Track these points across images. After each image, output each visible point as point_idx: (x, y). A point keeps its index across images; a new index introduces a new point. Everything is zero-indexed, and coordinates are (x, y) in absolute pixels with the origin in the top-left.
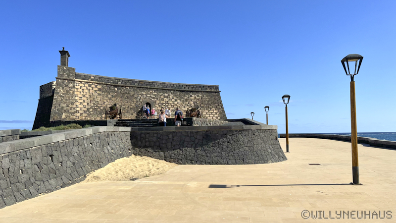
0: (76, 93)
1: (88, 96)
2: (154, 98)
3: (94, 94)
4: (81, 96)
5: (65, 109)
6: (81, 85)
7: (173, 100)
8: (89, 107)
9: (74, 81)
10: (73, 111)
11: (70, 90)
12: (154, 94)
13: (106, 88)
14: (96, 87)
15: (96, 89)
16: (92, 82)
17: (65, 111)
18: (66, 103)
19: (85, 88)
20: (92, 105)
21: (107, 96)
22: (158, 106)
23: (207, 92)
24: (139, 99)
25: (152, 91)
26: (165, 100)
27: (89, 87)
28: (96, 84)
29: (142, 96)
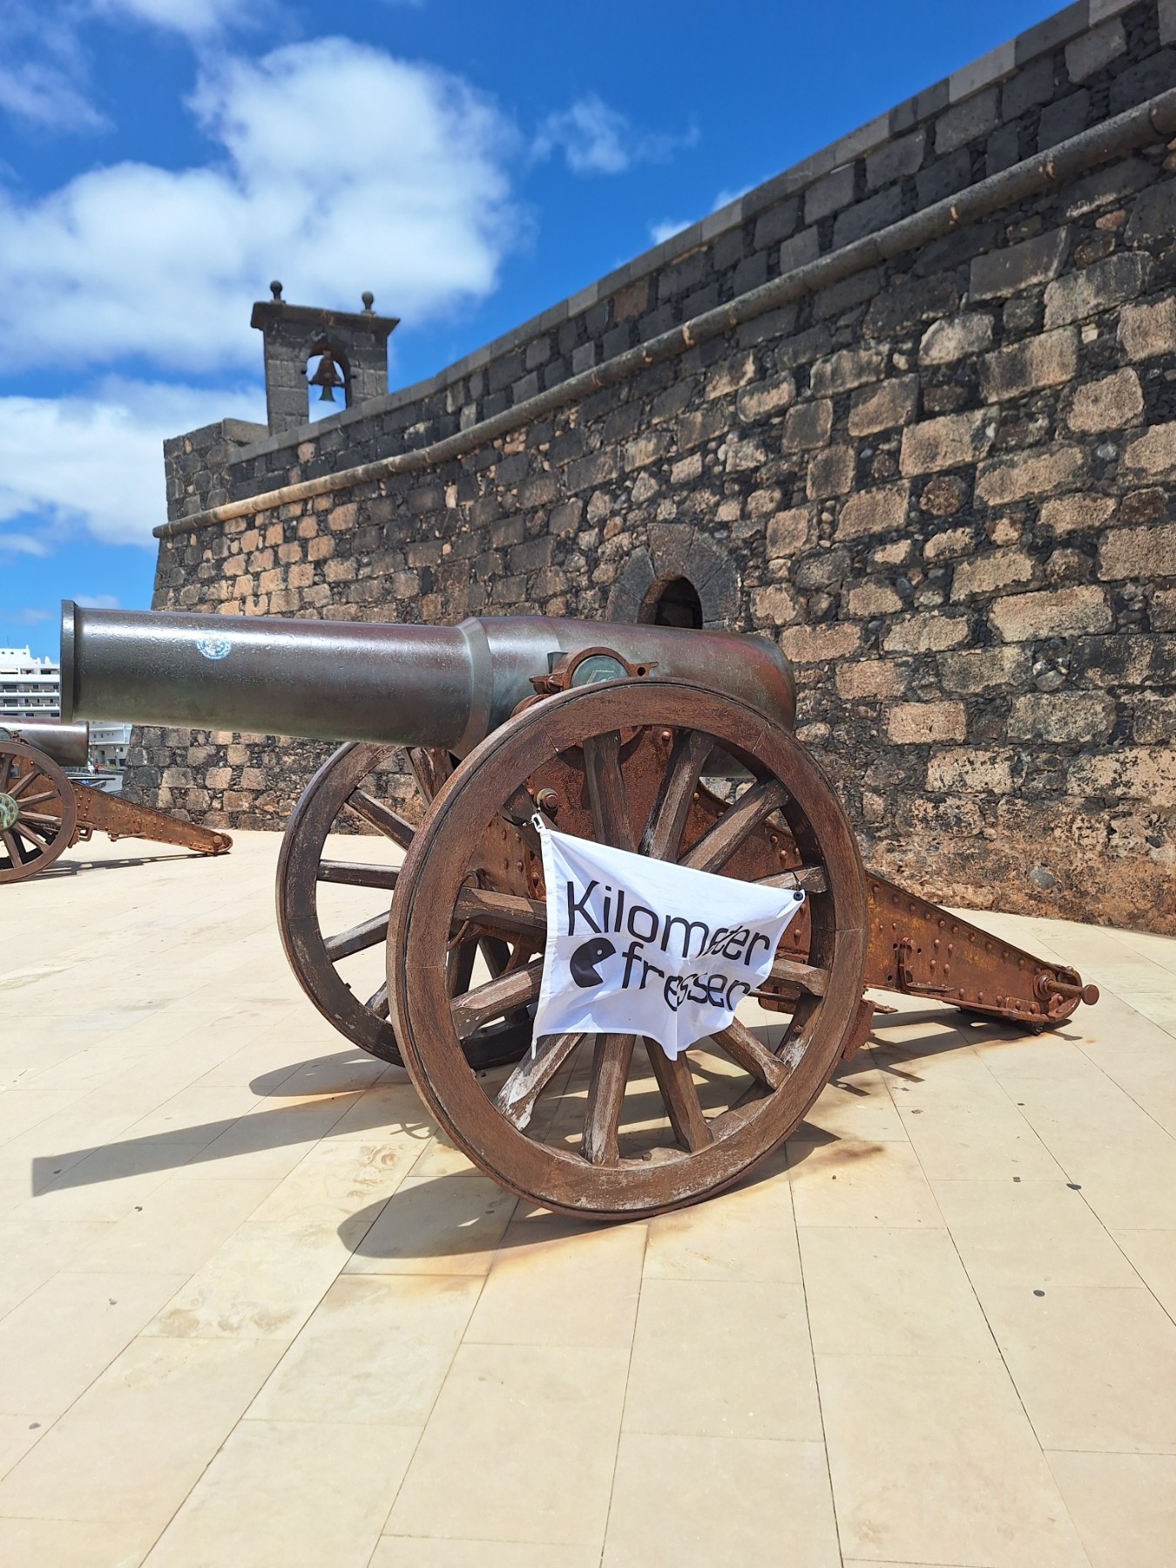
7: (1103, 406)
9: (220, 523)
13: (386, 509)
14: (323, 522)
15: (322, 548)
19: (268, 559)
25: (736, 372)
26: (910, 466)
27: (287, 540)
28: (324, 504)
29: (615, 498)
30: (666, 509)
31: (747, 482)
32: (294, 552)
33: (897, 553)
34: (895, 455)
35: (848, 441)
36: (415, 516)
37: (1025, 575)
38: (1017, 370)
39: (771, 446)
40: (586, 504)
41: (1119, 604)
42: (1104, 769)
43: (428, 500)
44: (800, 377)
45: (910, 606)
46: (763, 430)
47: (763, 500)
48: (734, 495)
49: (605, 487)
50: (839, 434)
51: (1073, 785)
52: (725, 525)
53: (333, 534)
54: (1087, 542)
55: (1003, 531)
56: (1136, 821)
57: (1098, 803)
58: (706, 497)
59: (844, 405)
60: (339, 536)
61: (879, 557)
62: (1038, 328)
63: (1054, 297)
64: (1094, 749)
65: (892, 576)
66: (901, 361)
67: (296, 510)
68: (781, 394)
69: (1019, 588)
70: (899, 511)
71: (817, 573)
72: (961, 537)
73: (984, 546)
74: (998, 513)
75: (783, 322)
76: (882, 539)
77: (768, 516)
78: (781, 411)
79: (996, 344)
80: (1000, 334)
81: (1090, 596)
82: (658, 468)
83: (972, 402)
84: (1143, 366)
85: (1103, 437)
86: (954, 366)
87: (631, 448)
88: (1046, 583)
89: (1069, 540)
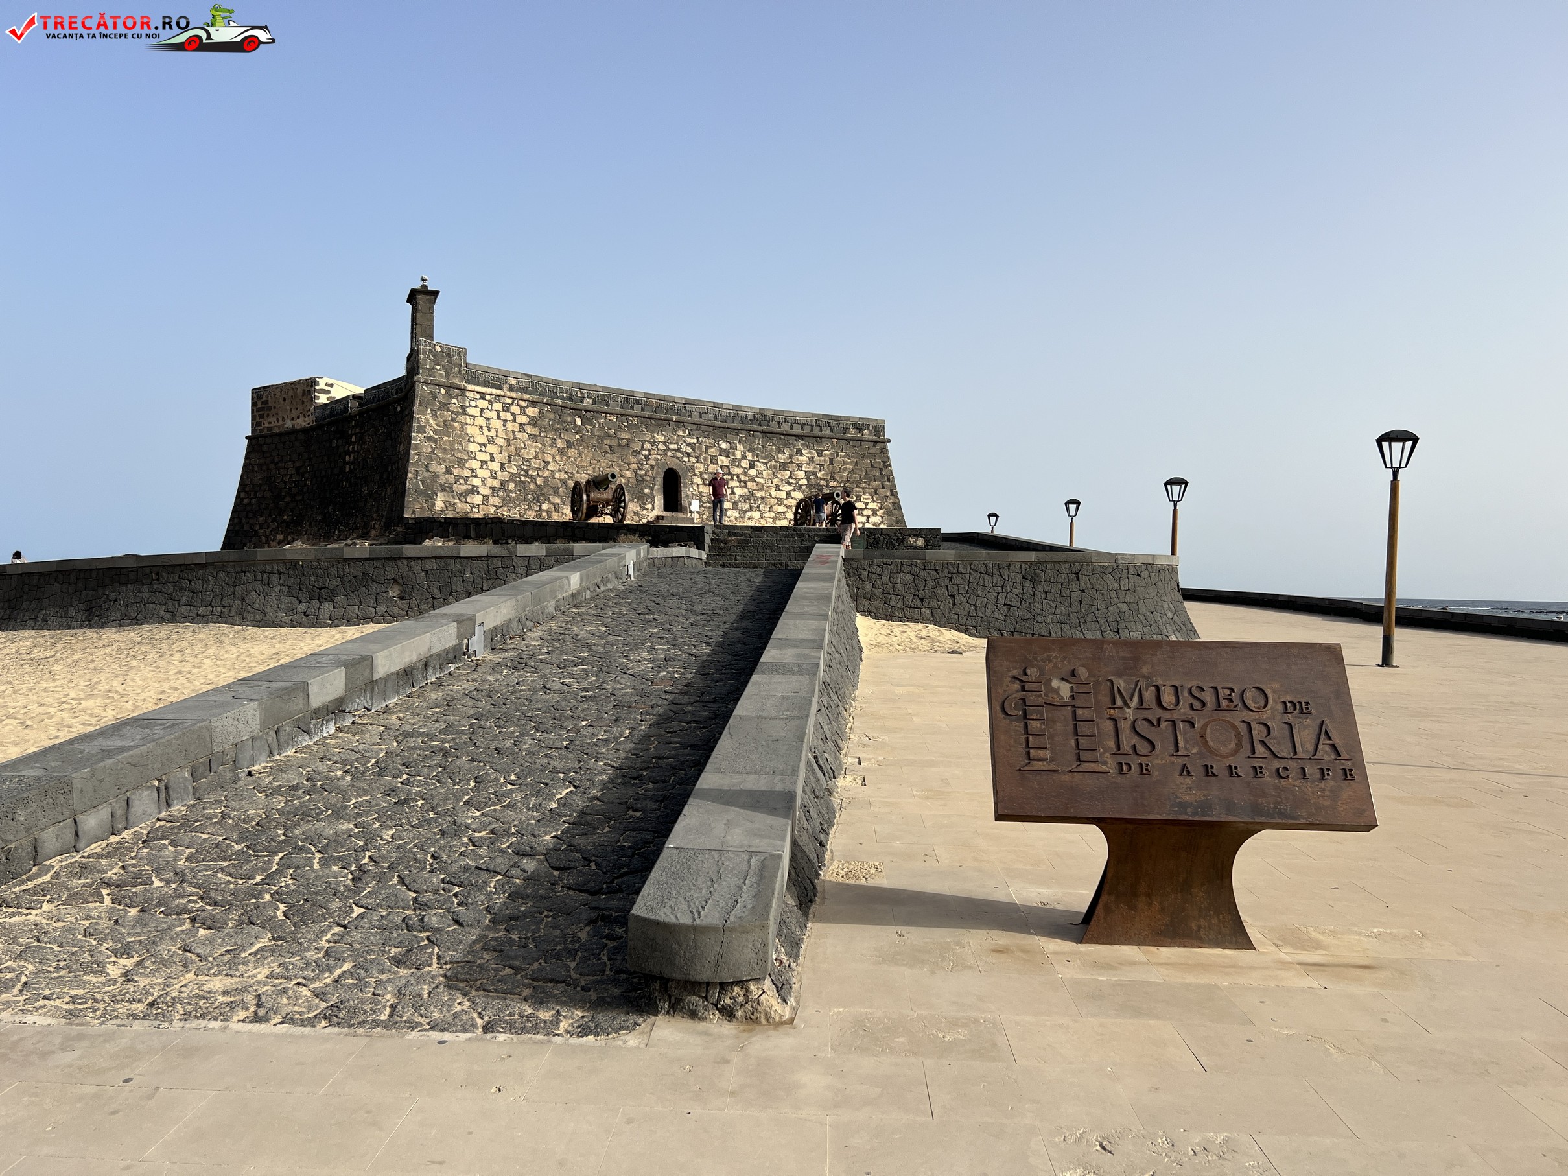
0: (470, 430)
1: (501, 442)
2: (689, 455)
3: (518, 435)
4: (484, 440)
5: (442, 480)
6: (483, 404)
7: (745, 464)
8: (506, 476)
9: (465, 390)
10: (463, 488)
11: (453, 420)
12: (689, 440)
13: (552, 416)
14: (523, 410)
15: (523, 419)
16: (514, 395)
17: (443, 488)
18: (444, 461)
19: (494, 415)
20: (514, 470)
21: (554, 444)
22: (699, 481)
23: (848, 440)
24: (647, 458)
27: (504, 410)
29: (653, 446)
30: (669, 453)
32: (509, 417)
34: (717, 460)
35: (709, 455)
38: (734, 454)
39: (693, 449)
40: (643, 444)
44: (698, 439)
46: (691, 446)
47: (693, 460)
48: (686, 456)
50: (706, 453)
52: (685, 462)
53: (527, 416)
54: (745, 482)
58: (679, 455)
59: (707, 448)
60: (531, 418)
62: (736, 450)
63: (738, 445)
66: (716, 445)
77: (694, 463)
78: (694, 444)
80: (731, 447)
82: (665, 443)
84: (749, 460)
86: (725, 449)
87: (656, 436)
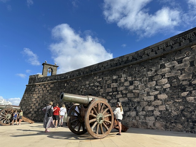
0: (34, 95)
1: (41, 97)
3: (46, 94)
4: (37, 97)
7: (127, 84)
12: (98, 80)
25: (97, 77)
26: (112, 87)
28: (50, 84)
29: (84, 86)
30: (90, 88)
31: (98, 86)
32: (45, 89)
33: (111, 94)
34: (111, 85)
35: (107, 84)
36: (61, 86)
37: (121, 96)
38: (120, 80)
39: (100, 84)
40: (81, 87)
41: (129, 99)
42: (128, 113)
43: (63, 85)
44: (102, 78)
45: (112, 98)
46: (99, 82)
47: (99, 88)
48: (96, 87)
49: (83, 85)
50: (106, 83)
51: (126, 115)
52: (96, 90)
53: (50, 87)
54: (126, 94)
55: (119, 93)
56: (131, 118)
57: (128, 116)
58: (94, 87)
59: (106, 81)
60: (51, 88)
61: (109, 94)
62: (122, 77)
63: (123, 75)
64: (128, 112)
65: (111, 96)
66: (111, 78)
67: (46, 84)
68: (101, 79)
69: (121, 97)
70: (111, 90)
71: (104, 95)
72: (116, 93)
73: (118, 94)
74: (119, 91)
75: (101, 74)
76: (110, 92)
77: (100, 89)
78: (101, 81)
79: (118, 78)
80: (119, 77)
81: (126, 99)
82: (89, 84)
83: (117, 82)
84: (129, 81)
85: (127, 86)
86: (115, 79)
87: (86, 82)
88: (123, 97)
89: (125, 94)
